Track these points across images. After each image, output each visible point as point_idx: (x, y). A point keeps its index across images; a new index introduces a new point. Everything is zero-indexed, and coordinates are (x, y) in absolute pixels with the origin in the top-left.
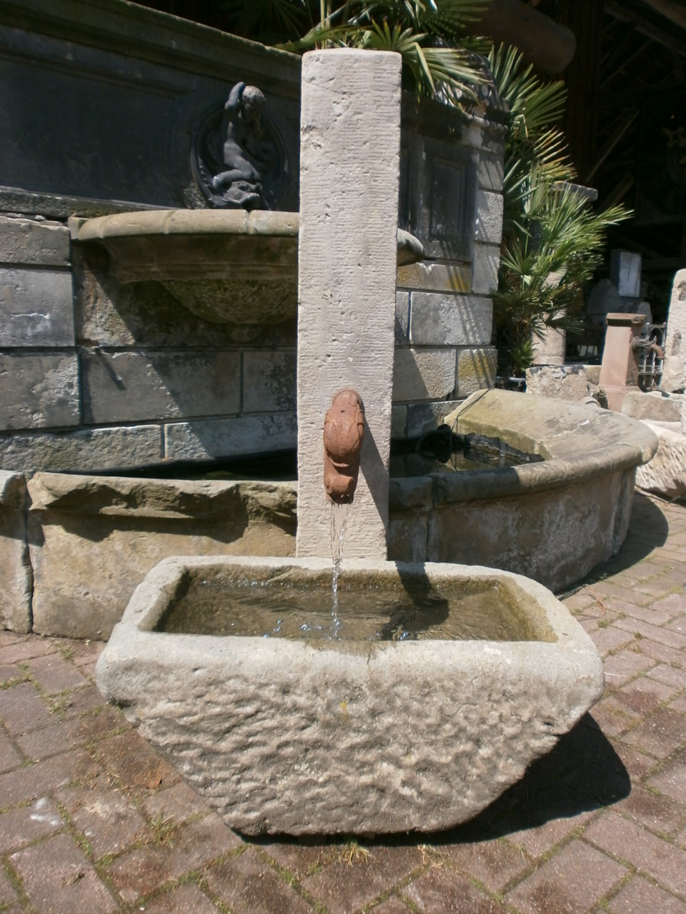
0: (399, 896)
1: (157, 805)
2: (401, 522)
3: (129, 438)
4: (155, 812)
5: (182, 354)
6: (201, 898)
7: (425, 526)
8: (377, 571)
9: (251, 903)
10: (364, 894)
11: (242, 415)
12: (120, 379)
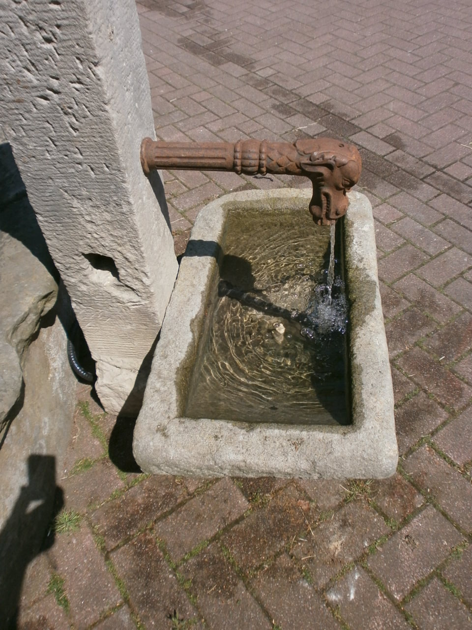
4: (337, 499)
6: (412, 457)
9: (412, 430)
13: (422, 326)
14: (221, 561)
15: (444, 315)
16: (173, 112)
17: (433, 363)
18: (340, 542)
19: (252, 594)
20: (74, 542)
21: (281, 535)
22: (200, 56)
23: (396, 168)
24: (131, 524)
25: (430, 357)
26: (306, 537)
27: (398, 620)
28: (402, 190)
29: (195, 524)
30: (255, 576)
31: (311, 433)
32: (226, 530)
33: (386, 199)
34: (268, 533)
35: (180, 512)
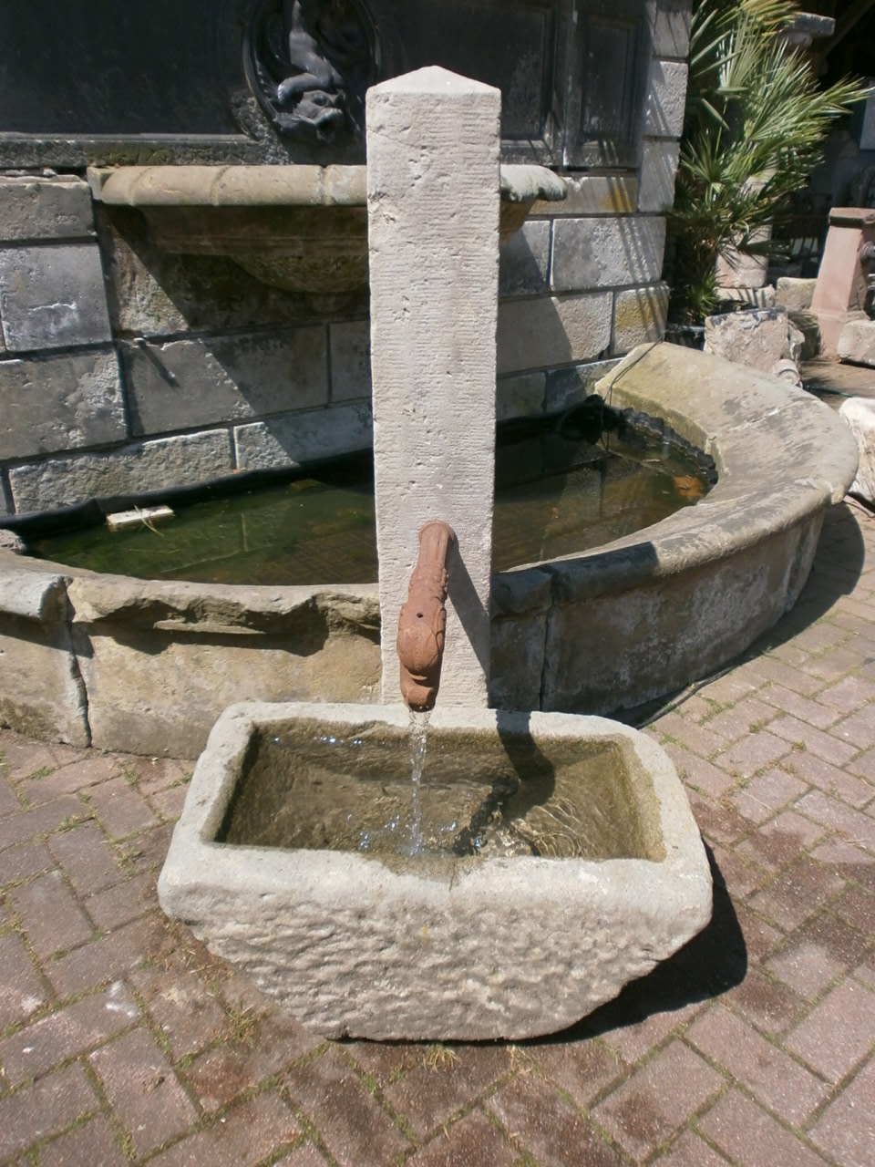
0: (483, 1108)
1: (235, 991)
2: (513, 625)
3: (191, 449)
4: (234, 1001)
5: (249, 336)
6: (282, 1108)
7: (543, 626)
8: (473, 729)
9: (331, 1115)
10: (447, 1105)
11: (331, 405)
12: (173, 376)
18: (176, 1000)
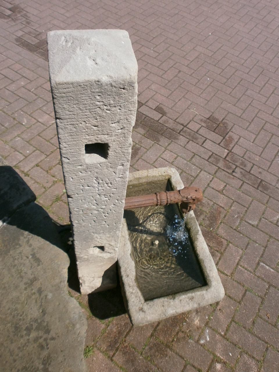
13: (200, 215)
14: (158, 344)
15: (207, 208)
16: (36, 99)
17: (209, 232)
18: (198, 320)
19: (174, 352)
20: (95, 359)
21: (176, 325)
22: (35, 53)
23: (166, 128)
24: (116, 342)
25: (207, 230)
26: (185, 322)
27: (225, 342)
28: (172, 141)
29: (142, 333)
30: (172, 345)
31: (195, 293)
32: (155, 330)
33: (166, 147)
34: (171, 326)
35: (134, 330)
